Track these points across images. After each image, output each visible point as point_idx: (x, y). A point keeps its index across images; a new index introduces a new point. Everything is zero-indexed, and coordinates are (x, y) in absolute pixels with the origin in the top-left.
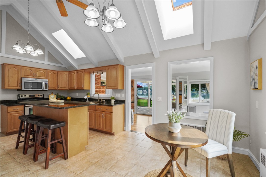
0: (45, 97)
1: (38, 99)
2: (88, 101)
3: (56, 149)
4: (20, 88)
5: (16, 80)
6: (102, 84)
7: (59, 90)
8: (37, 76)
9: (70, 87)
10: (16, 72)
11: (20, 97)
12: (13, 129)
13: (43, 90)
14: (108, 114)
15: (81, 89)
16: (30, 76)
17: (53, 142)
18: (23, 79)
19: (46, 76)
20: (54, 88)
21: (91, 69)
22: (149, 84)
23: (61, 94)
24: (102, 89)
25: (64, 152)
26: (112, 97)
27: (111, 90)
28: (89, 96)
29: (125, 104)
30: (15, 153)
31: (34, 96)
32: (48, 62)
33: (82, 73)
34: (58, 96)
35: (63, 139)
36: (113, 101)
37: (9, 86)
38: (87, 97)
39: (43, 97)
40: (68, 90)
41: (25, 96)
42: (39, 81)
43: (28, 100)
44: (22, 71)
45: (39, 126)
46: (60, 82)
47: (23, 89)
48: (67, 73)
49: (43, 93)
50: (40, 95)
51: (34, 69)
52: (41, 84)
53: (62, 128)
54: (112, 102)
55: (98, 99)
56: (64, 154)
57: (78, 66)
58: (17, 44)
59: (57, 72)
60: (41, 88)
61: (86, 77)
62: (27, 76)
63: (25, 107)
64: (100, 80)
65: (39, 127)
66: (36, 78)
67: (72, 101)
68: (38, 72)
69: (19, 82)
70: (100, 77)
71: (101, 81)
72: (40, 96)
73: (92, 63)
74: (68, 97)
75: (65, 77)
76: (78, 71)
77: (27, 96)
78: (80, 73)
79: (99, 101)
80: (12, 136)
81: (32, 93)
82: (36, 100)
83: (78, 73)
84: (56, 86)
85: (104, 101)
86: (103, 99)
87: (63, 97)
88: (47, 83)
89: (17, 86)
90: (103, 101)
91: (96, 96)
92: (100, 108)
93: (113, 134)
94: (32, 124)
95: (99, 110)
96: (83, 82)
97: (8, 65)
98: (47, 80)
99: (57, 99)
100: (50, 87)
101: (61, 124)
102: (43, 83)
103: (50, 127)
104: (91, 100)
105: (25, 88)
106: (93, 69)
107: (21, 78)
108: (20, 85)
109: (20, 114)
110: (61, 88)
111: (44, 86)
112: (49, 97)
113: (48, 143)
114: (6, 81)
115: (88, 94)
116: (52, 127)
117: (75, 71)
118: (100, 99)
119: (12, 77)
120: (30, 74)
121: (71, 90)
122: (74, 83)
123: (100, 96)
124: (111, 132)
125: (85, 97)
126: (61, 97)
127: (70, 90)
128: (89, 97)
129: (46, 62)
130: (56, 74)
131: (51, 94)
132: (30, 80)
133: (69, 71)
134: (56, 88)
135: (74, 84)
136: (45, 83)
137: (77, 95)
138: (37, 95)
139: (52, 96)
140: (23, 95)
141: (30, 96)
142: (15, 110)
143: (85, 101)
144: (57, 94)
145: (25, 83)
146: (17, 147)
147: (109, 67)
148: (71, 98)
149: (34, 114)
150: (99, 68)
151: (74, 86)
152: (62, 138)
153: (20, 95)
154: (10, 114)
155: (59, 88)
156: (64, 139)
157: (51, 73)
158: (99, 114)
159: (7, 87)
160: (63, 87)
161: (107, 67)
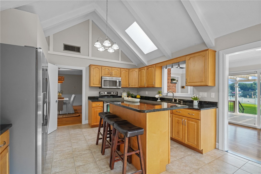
0: (119, 95)
1: (113, 96)
2: (159, 100)
3: (131, 158)
4: (100, 86)
5: (98, 79)
6: (172, 81)
7: (130, 88)
8: (113, 75)
9: (140, 85)
10: (98, 72)
11: (101, 94)
12: (96, 123)
13: (117, 88)
14: (192, 121)
15: (152, 86)
16: (108, 75)
17: (130, 154)
18: (103, 77)
19: (119, 74)
20: (126, 86)
21: (163, 63)
22: (236, 80)
23: (131, 93)
24: (172, 87)
25: (142, 170)
26: (195, 97)
27: (192, 87)
28: (161, 94)
29: (217, 108)
30: (96, 150)
31: (110, 93)
32: (121, 61)
33: (153, 69)
34: (129, 94)
35: (140, 151)
36: (196, 103)
37: (93, 84)
38: (159, 96)
39: (117, 95)
40: (137, 88)
41: (104, 93)
42: (114, 79)
43: (106, 97)
44: (102, 70)
45: (115, 128)
46: (131, 80)
47: (103, 87)
48: (137, 70)
49: (117, 90)
50: (115, 92)
51: (111, 68)
52: (116, 82)
53: (139, 136)
54: (194, 104)
55: (172, 99)
56: (142, 172)
57: (148, 62)
58: (98, 41)
59: (128, 70)
60: (116, 86)
61: (158, 72)
62: (106, 74)
63: (104, 104)
64: (170, 76)
65: (115, 130)
66: (112, 76)
67: (142, 99)
68: (113, 71)
69: (100, 81)
70: (170, 73)
71: (171, 78)
72: (115, 94)
73: (165, 56)
74: (138, 95)
75: (135, 74)
76: (148, 67)
77: (106, 93)
78: (151, 68)
79: (173, 101)
80: (94, 129)
81: (109, 91)
82: (111, 98)
83: (149, 69)
84: (128, 84)
85: (181, 102)
86: (179, 100)
87: (133, 95)
88: (120, 81)
89: (98, 84)
90: (179, 102)
91: (170, 95)
92: (178, 112)
93: (201, 152)
94: (109, 124)
95: (178, 114)
96: (154, 79)
97: (93, 66)
98: (120, 78)
99: (128, 97)
100: (123, 85)
101: (139, 131)
102: (118, 81)
103: (127, 134)
104: (163, 99)
105: (104, 86)
106: (167, 62)
107: (102, 77)
108: (101, 83)
109: (100, 109)
110: (132, 85)
111: (118, 84)
112: (122, 95)
113: (125, 154)
114: (92, 80)
115: (159, 93)
116: (129, 134)
117: (146, 68)
118: (174, 99)
119: (95, 76)
120: (108, 73)
121: (140, 89)
122: (144, 80)
123: (175, 95)
124: (198, 148)
125: (157, 96)
126: (132, 95)
127: (140, 87)
128: (161, 96)
129: (120, 62)
130: (128, 72)
131: (123, 92)
132: (108, 78)
133: (139, 68)
134: (128, 86)
135: (144, 82)
136: (119, 81)
137: (147, 94)
138: (113, 92)
139: (124, 93)
140: (103, 92)
141: (108, 93)
142: (97, 106)
143: (157, 101)
144: (128, 92)
145: (105, 81)
146: (97, 143)
147: (191, 55)
148: (141, 96)
149: (111, 112)
150: (175, 60)
151: (144, 83)
152: (139, 149)
153: (101, 92)
154: (94, 109)
155: (130, 86)
156: (142, 151)
157: (124, 71)
158: (177, 119)
159: (92, 85)
160: (133, 85)
161: (188, 56)
